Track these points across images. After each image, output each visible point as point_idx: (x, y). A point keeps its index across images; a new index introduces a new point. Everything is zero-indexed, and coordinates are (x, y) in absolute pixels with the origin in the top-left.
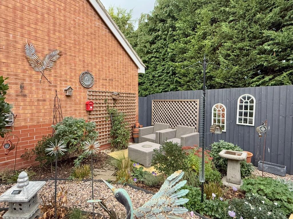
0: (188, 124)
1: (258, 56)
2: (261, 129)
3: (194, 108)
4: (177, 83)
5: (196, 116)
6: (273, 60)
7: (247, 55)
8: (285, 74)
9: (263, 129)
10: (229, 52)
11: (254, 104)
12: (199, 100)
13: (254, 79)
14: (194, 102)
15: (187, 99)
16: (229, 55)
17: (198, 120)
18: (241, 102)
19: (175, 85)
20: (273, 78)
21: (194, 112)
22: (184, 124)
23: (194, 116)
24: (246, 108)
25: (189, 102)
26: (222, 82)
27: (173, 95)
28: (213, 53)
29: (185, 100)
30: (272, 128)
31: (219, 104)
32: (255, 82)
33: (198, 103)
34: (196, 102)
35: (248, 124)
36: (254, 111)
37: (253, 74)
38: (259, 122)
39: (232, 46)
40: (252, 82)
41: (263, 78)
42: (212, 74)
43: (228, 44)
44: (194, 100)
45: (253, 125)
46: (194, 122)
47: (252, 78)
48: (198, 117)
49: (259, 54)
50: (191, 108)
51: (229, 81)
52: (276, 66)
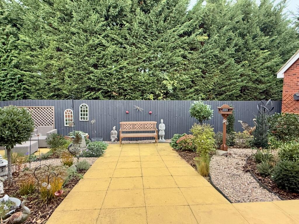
0: (46, 124)
1: (88, 81)
2: (93, 121)
3: (51, 113)
4: (25, 90)
5: (52, 118)
6: (94, 85)
7: (82, 79)
8: (100, 92)
9: (94, 121)
10: (71, 74)
11: (88, 109)
12: (54, 107)
13: (86, 93)
14: (50, 108)
15: (44, 106)
16: (71, 77)
17: (54, 121)
18: (81, 108)
19: (23, 92)
20: (95, 93)
21: (51, 115)
22: (42, 125)
23: (51, 118)
24: (84, 111)
25: (46, 108)
26: (68, 94)
27: (29, 102)
28: (59, 72)
29: (42, 107)
30: (96, 121)
31: (69, 109)
32: (87, 95)
33: (54, 109)
34: (52, 108)
35: (85, 120)
36: (88, 113)
37: (86, 90)
38: (91, 119)
39: (73, 71)
40: (85, 95)
41: (91, 93)
42: (59, 87)
43: (70, 69)
44: (50, 107)
45: (88, 120)
46: (51, 122)
47: (85, 92)
48: (54, 118)
49: (87, 79)
50: (48, 112)
51: (72, 93)
52: (96, 88)
